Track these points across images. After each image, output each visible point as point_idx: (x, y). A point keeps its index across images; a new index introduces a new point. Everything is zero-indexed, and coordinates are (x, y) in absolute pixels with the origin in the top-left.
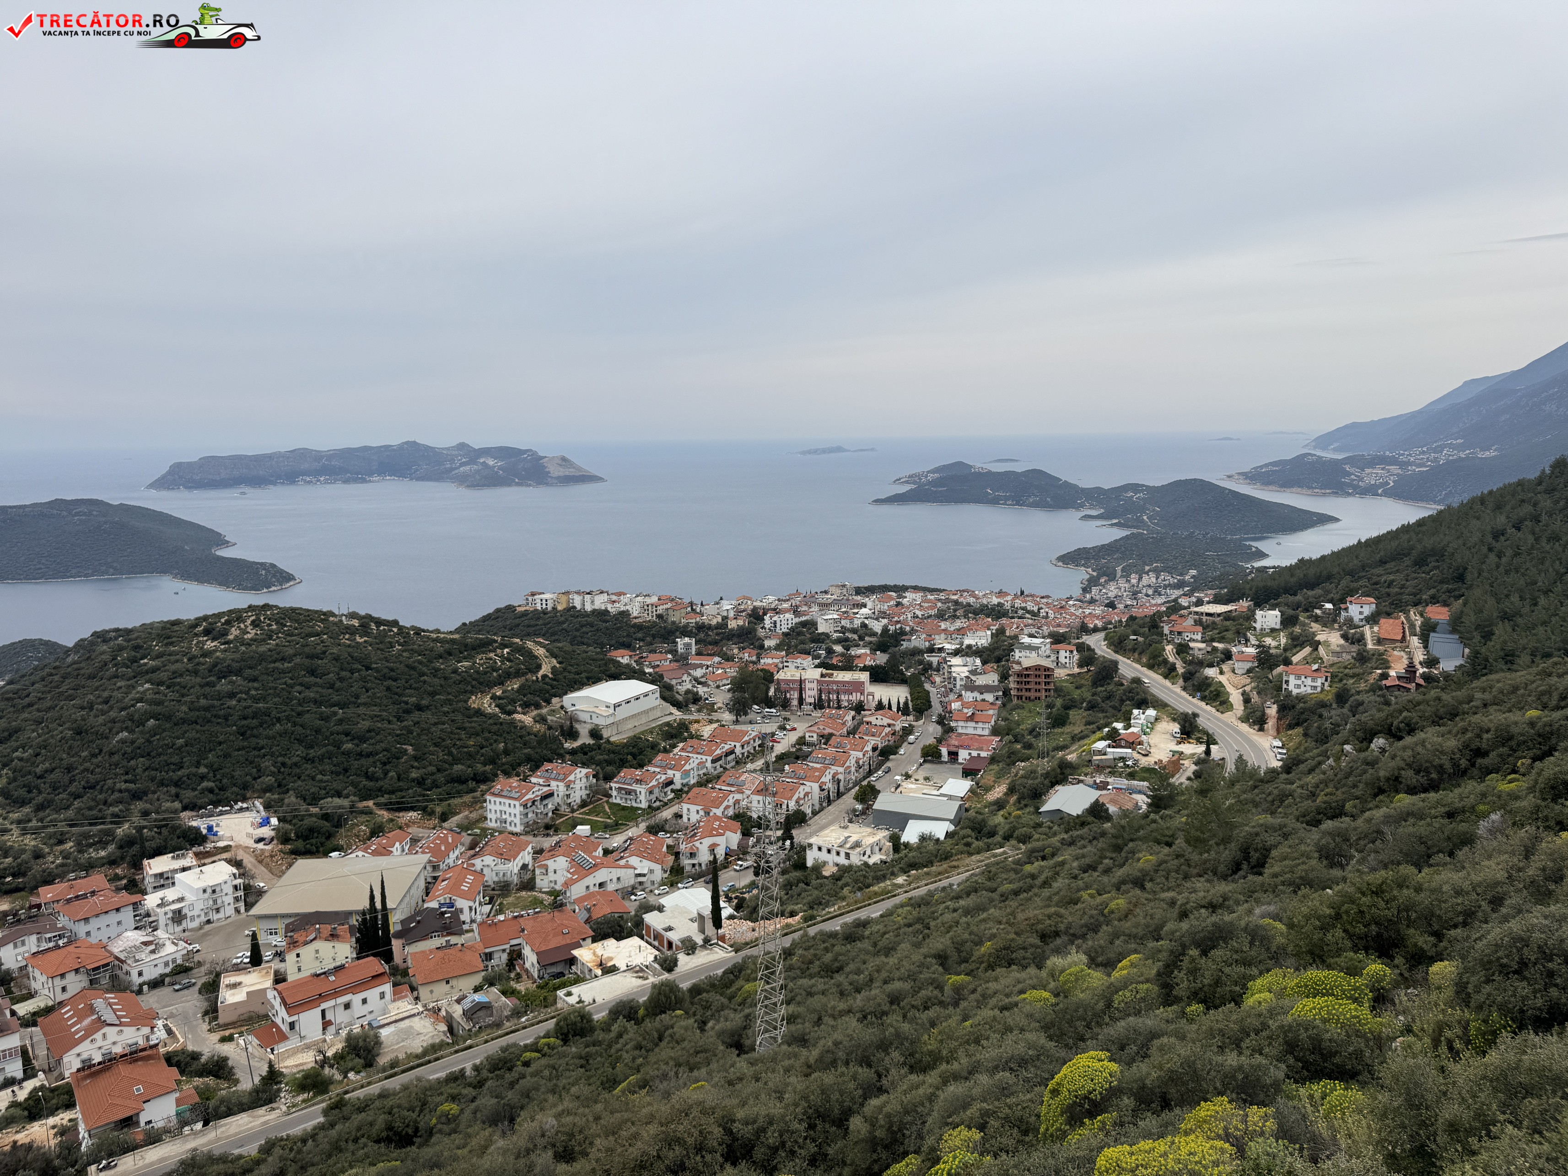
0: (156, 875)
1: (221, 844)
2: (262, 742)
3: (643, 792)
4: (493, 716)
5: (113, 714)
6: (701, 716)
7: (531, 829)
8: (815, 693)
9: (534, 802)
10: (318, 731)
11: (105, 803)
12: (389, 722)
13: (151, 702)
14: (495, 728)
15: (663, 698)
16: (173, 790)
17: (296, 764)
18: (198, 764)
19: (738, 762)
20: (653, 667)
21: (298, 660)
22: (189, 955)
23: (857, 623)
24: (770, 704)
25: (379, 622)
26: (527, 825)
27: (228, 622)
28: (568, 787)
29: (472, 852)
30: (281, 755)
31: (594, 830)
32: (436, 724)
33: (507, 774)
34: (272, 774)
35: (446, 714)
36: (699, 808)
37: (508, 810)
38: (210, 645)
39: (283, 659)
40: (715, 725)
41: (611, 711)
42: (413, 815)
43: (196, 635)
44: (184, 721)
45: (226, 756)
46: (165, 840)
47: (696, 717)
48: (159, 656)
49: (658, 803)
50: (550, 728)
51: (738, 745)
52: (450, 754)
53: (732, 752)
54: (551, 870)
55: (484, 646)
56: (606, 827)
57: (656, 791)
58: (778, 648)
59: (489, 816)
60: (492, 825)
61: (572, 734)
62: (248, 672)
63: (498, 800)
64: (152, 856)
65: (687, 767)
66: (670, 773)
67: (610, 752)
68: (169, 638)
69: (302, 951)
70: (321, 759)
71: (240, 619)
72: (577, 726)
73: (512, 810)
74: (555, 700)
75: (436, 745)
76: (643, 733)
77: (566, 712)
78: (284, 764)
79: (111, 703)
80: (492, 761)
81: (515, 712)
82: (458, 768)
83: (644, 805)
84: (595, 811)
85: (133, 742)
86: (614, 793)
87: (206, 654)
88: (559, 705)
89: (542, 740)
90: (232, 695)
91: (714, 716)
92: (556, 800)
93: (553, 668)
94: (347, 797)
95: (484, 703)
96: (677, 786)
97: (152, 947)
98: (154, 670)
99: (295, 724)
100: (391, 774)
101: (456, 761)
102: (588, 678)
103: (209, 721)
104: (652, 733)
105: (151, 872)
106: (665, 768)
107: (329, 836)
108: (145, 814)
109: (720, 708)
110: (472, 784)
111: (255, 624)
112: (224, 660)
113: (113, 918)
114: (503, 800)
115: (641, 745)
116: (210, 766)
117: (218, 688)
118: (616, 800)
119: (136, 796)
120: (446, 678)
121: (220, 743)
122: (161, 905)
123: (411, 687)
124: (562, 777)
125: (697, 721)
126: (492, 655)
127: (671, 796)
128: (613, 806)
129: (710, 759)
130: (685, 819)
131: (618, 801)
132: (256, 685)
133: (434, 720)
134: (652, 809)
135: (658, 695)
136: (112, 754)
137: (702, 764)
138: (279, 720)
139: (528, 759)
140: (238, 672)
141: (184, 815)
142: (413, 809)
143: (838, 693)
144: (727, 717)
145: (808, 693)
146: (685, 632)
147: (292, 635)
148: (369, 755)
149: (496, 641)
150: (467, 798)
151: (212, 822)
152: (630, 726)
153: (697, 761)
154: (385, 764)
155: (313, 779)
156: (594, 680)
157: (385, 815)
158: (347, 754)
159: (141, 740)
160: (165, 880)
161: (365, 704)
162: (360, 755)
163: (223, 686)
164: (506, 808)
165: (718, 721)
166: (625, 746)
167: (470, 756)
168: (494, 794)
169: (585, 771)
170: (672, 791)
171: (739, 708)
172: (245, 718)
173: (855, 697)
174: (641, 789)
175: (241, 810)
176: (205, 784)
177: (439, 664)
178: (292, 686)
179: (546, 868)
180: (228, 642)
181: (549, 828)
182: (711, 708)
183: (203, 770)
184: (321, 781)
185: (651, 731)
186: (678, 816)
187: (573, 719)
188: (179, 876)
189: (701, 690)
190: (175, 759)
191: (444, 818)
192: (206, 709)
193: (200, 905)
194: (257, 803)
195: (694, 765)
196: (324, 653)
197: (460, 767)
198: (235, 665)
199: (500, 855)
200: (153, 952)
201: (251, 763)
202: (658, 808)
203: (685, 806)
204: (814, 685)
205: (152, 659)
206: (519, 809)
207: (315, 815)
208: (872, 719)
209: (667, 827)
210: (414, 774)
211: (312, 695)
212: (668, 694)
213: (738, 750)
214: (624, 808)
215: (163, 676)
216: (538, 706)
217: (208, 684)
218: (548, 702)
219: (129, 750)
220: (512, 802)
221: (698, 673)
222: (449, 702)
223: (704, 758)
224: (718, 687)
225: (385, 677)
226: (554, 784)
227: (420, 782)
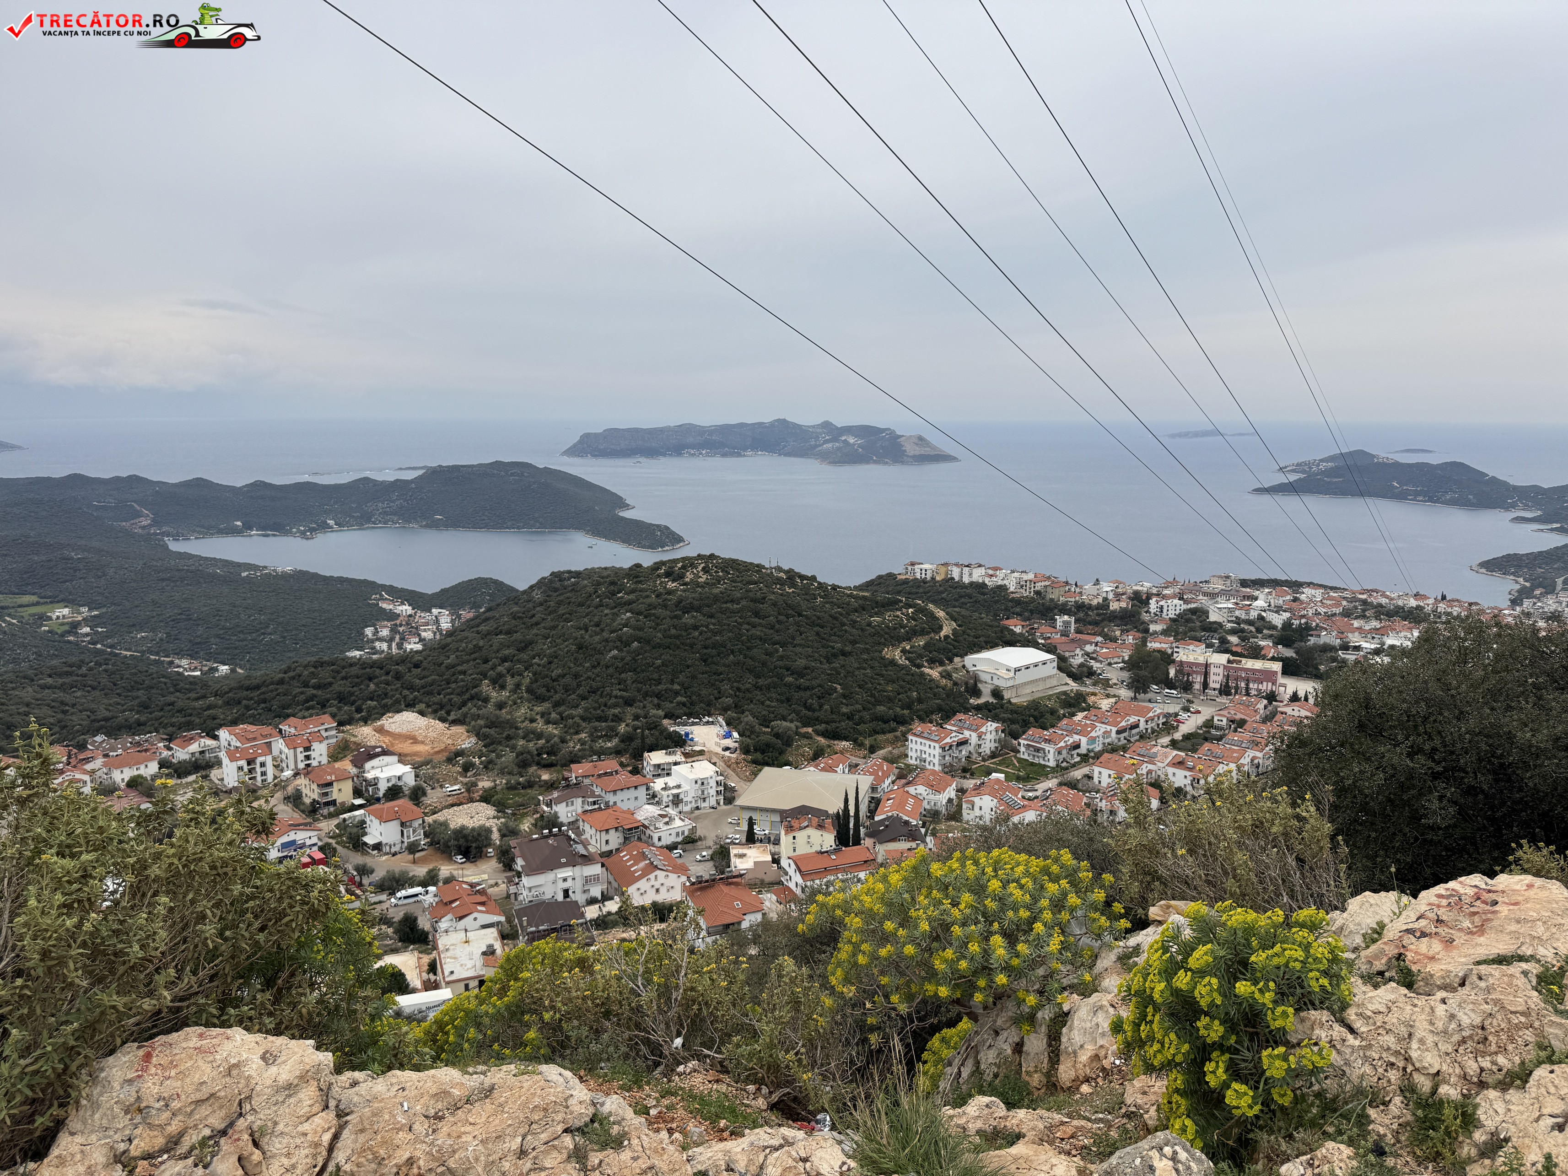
0: (655, 765)
1: (697, 748)
2: (721, 669)
3: (1052, 751)
4: (902, 667)
5: (605, 635)
6: (1097, 689)
7: (949, 770)
8: (1220, 678)
9: (951, 747)
10: (764, 664)
11: (605, 705)
12: (821, 663)
13: (635, 628)
14: (909, 677)
15: (1060, 668)
16: (656, 701)
17: (748, 690)
18: (672, 682)
19: (1142, 737)
20: (1045, 639)
21: (744, 603)
22: (693, 830)
23: (1253, 614)
24: (1170, 685)
25: (802, 577)
26: (944, 766)
27: (683, 567)
28: (980, 737)
29: (904, 781)
30: (736, 681)
31: (1008, 778)
32: (858, 668)
33: (922, 720)
34: (730, 696)
35: (865, 660)
36: (1111, 772)
37: (928, 751)
38: (671, 585)
39: (732, 601)
40: (1113, 700)
41: (1012, 674)
42: (845, 744)
43: (659, 576)
44: (659, 646)
45: (694, 677)
46: (657, 739)
47: (1091, 689)
48: (633, 591)
49: (1064, 764)
50: (955, 684)
51: (1142, 720)
52: (872, 696)
53: (1136, 726)
54: (977, 808)
55: (892, 604)
56: (1018, 779)
57: (1064, 752)
58: (1165, 633)
59: (910, 754)
60: (912, 762)
61: (977, 693)
62: (706, 610)
63: (919, 740)
64: (650, 751)
65: (1093, 734)
66: (1076, 737)
67: (1013, 712)
68: (637, 577)
69: (798, 834)
70: (768, 688)
71: (693, 565)
72: (979, 685)
73: (932, 752)
74: (957, 660)
75: (860, 687)
76: (1041, 698)
77: (968, 671)
78: (739, 689)
79: (602, 626)
80: (909, 706)
81: (923, 666)
82: (881, 708)
83: (1052, 763)
84: (1006, 763)
85: (622, 659)
86: (1022, 749)
87: (670, 592)
88: (960, 665)
89: (949, 694)
90: (695, 628)
91: (1111, 691)
92: (971, 748)
93: (954, 630)
94: (791, 721)
95: (895, 654)
96: (1083, 750)
97: (667, 819)
98: (630, 603)
99: (746, 657)
100: (826, 707)
101: (878, 702)
102: (986, 643)
103: (678, 648)
104: (1050, 699)
105: (652, 763)
106: (1071, 732)
107: (781, 753)
108: (636, 717)
109: (1115, 684)
110: (893, 724)
111: (705, 570)
112: (687, 598)
113: (632, 793)
114: (923, 741)
115: (1042, 709)
116: (682, 684)
117: (684, 620)
118: (1024, 754)
119: (629, 703)
120: (862, 630)
121: (688, 667)
122: (664, 789)
123: (835, 635)
124: (974, 727)
125: (1094, 694)
126: (899, 613)
127: (1078, 759)
128: (1020, 760)
129: (1114, 729)
130: (1096, 780)
131: (1026, 757)
132: (713, 621)
133: (856, 665)
134: (1059, 769)
135: (1055, 664)
136: (607, 667)
137: (1107, 734)
138: (732, 652)
139: (940, 709)
140: (698, 609)
141: (666, 722)
142: (846, 739)
143: (1248, 682)
144: (1125, 693)
145: (1212, 678)
146: (1064, 609)
147: (735, 582)
148: (807, 689)
149: (901, 601)
150: (890, 736)
151: (688, 729)
152: (1028, 691)
153: (1103, 730)
154: (819, 698)
155: (763, 703)
156: (992, 645)
157: (822, 740)
158: (788, 685)
159: (629, 658)
160: (663, 771)
161: (800, 645)
162: (799, 688)
163: (687, 619)
164: (926, 749)
165: (1114, 696)
166: (1027, 707)
167: (890, 700)
168: (915, 735)
169: (995, 725)
170: (1078, 755)
171: (1139, 685)
172: (706, 648)
173: (1266, 687)
174: (1050, 749)
175: (708, 723)
176: (679, 699)
177: (855, 617)
178: (741, 624)
179: (973, 804)
180: (685, 584)
181: (967, 771)
182: (1106, 683)
183: (676, 687)
184: (769, 706)
185: (1049, 698)
186: (1089, 777)
187: (976, 679)
188: (674, 768)
189: (1095, 665)
190: (655, 676)
191: (872, 750)
192: (677, 637)
193: (692, 794)
194: (720, 719)
195: (1100, 733)
196: (764, 598)
197: (882, 708)
198: (696, 603)
199: (931, 786)
200: (667, 823)
201: (713, 685)
202: (1067, 768)
203: (1097, 770)
204: (1221, 671)
205: (626, 593)
206: (938, 751)
207: (767, 733)
208: (1288, 710)
209: (1080, 786)
210: (844, 710)
211: (758, 633)
212: (1063, 665)
213: (1142, 725)
214: (1032, 764)
215: (642, 607)
216: (942, 664)
217: (676, 617)
218: (951, 661)
219: (620, 665)
220: (932, 744)
221: (1089, 648)
222: (867, 651)
223: (1109, 728)
224: (1110, 664)
225: (813, 624)
226: (967, 733)
227: (850, 717)
